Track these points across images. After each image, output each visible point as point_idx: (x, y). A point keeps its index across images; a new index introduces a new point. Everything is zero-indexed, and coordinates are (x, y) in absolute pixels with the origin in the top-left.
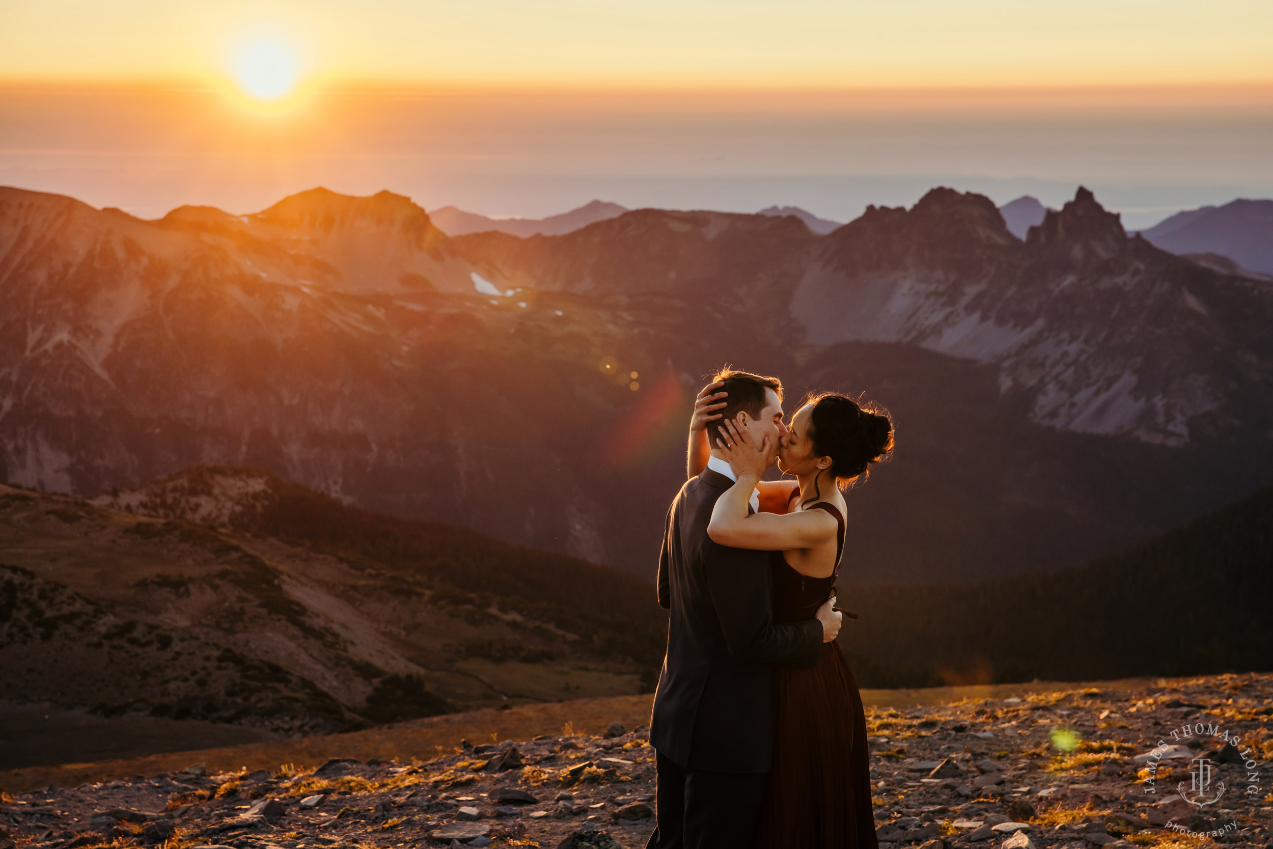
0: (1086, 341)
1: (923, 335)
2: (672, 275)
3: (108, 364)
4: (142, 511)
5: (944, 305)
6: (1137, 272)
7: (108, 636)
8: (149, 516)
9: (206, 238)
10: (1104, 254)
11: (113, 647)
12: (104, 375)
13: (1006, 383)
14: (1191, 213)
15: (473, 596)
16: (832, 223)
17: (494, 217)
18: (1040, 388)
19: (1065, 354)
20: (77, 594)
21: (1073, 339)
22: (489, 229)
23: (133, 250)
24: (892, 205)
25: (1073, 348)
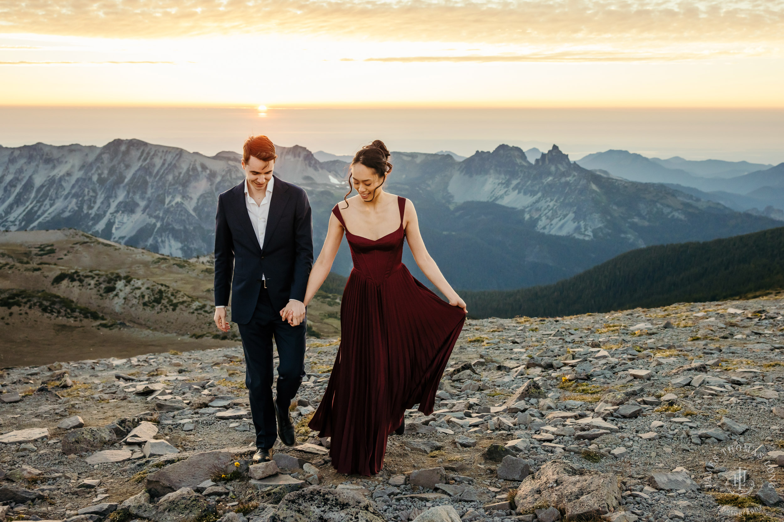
0: (556, 201)
1: (497, 199)
2: (404, 176)
3: (195, 210)
4: (208, 264)
5: (504, 188)
6: (574, 176)
7: (196, 310)
8: (211, 265)
9: (231, 163)
10: (563, 169)
11: (198, 314)
12: (193, 214)
13: (527, 216)
14: (593, 155)
15: (330, 295)
16: (463, 157)
17: (337, 155)
18: (539, 219)
19: (548, 206)
20: (185, 294)
21: (552, 200)
22: (336, 159)
23: (204, 167)
24: (485, 151)
25: (551, 204)
